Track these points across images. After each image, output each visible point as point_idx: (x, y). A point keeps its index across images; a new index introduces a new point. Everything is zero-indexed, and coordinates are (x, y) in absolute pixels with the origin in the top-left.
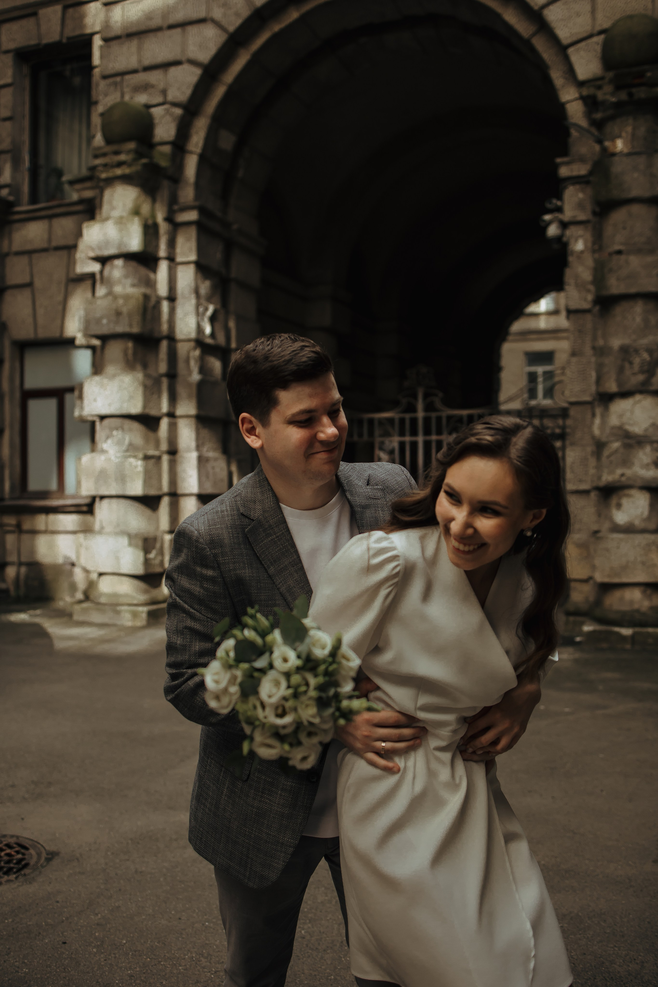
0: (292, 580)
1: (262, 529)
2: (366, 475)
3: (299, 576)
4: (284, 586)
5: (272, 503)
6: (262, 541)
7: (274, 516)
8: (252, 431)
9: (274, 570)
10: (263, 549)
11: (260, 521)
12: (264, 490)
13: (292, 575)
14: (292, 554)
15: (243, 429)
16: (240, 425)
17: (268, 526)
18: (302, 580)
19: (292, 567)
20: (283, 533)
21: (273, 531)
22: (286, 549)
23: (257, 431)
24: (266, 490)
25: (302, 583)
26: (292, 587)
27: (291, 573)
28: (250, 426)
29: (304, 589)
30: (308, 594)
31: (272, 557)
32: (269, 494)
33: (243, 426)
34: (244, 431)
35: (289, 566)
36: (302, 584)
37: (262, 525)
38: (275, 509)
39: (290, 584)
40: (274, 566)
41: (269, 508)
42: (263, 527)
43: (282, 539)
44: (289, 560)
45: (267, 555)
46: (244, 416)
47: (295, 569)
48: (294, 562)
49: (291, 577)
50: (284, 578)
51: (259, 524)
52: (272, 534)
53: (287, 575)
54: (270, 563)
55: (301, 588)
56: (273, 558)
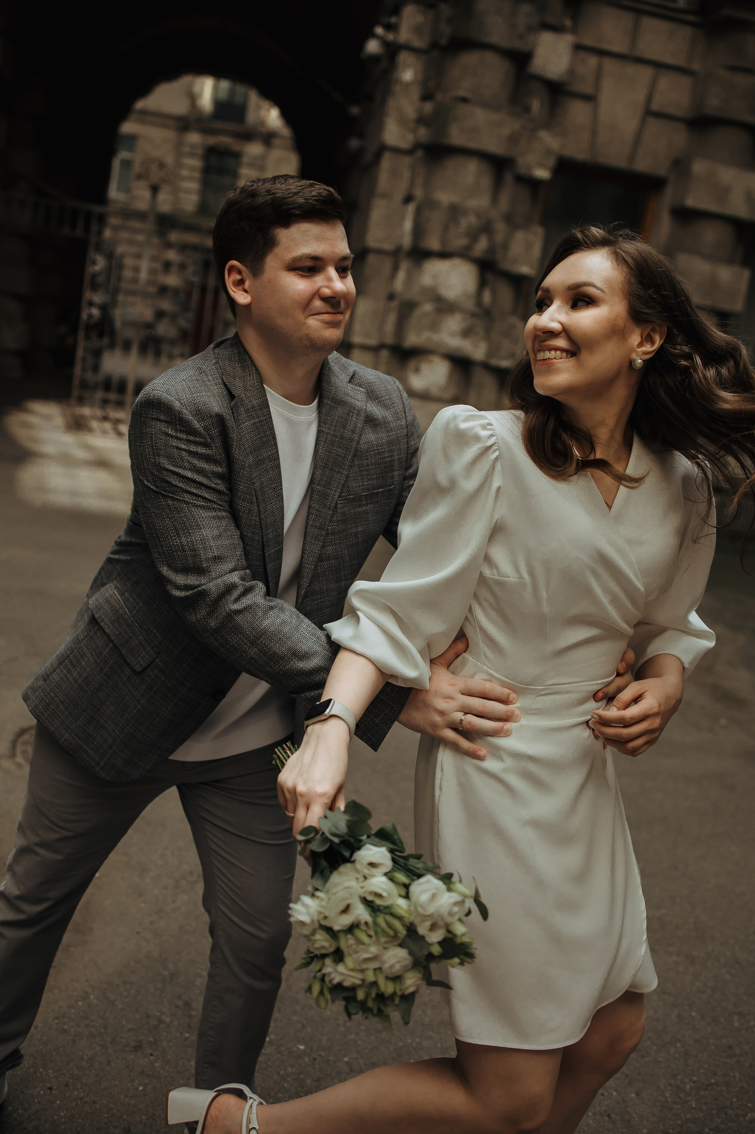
0: (266, 477)
1: (244, 409)
2: (351, 370)
3: (274, 474)
4: (258, 482)
5: (255, 381)
6: (244, 423)
7: (257, 396)
8: (240, 283)
9: (253, 459)
10: (244, 432)
11: (241, 399)
12: (246, 366)
13: (267, 471)
14: (272, 446)
15: (230, 280)
16: (226, 276)
17: (250, 406)
18: (276, 480)
19: (269, 462)
20: (266, 418)
21: (256, 414)
22: (267, 439)
23: (247, 284)
24: (248, 365)
25: (275, 483)
26: (264, 486)
27: (267, 469)
28: (238, 277)
29: (276, 492)
30: (278, 498)
31: (252, 443)
32: (252, 370)
33: (229, 277)
34: (231, 283)
35: (266, 460)
36: (275, 485)
37: (244, 404)
38: (259, 389)
39: (264, 481)
40: (253, 455)
41: (252, 387)
42: (246, 407)
43: (264, 426)
44: (268, 453)
45: (248, 440)
46: (233, 264)
47: (272, 465)
48: (273, 457)
49: (266, 473)
50: (260, 473)
51: (240, 402)
52: (254, 417)
53: (262, 470)
54: (250, 450)
55: (273, 489)
56: (253, 446)
